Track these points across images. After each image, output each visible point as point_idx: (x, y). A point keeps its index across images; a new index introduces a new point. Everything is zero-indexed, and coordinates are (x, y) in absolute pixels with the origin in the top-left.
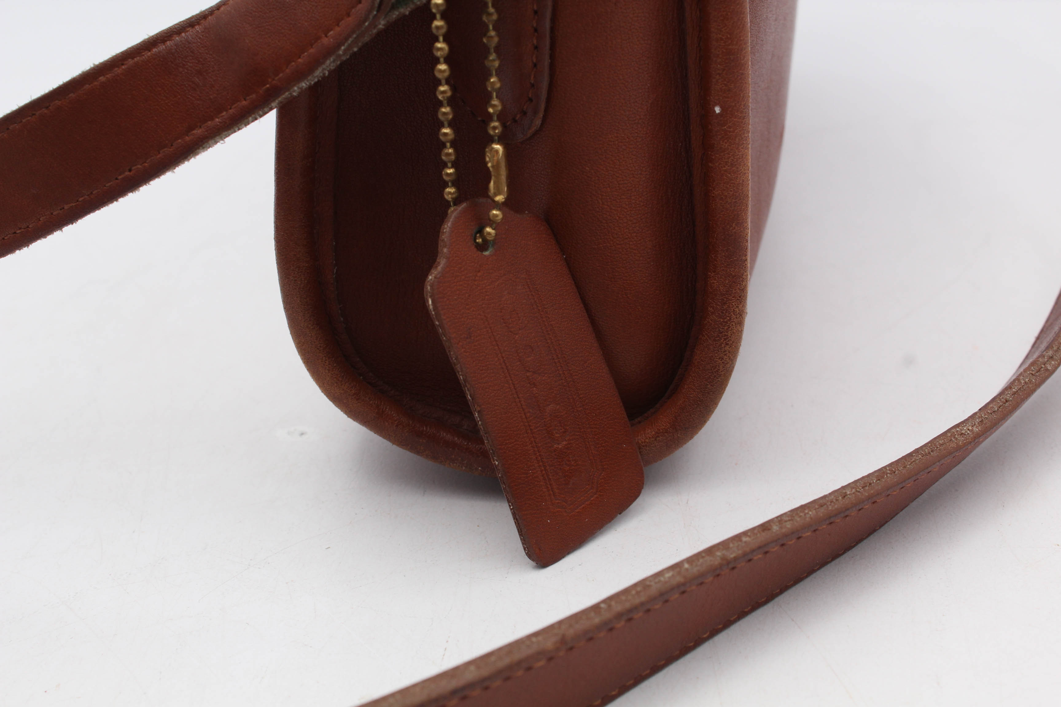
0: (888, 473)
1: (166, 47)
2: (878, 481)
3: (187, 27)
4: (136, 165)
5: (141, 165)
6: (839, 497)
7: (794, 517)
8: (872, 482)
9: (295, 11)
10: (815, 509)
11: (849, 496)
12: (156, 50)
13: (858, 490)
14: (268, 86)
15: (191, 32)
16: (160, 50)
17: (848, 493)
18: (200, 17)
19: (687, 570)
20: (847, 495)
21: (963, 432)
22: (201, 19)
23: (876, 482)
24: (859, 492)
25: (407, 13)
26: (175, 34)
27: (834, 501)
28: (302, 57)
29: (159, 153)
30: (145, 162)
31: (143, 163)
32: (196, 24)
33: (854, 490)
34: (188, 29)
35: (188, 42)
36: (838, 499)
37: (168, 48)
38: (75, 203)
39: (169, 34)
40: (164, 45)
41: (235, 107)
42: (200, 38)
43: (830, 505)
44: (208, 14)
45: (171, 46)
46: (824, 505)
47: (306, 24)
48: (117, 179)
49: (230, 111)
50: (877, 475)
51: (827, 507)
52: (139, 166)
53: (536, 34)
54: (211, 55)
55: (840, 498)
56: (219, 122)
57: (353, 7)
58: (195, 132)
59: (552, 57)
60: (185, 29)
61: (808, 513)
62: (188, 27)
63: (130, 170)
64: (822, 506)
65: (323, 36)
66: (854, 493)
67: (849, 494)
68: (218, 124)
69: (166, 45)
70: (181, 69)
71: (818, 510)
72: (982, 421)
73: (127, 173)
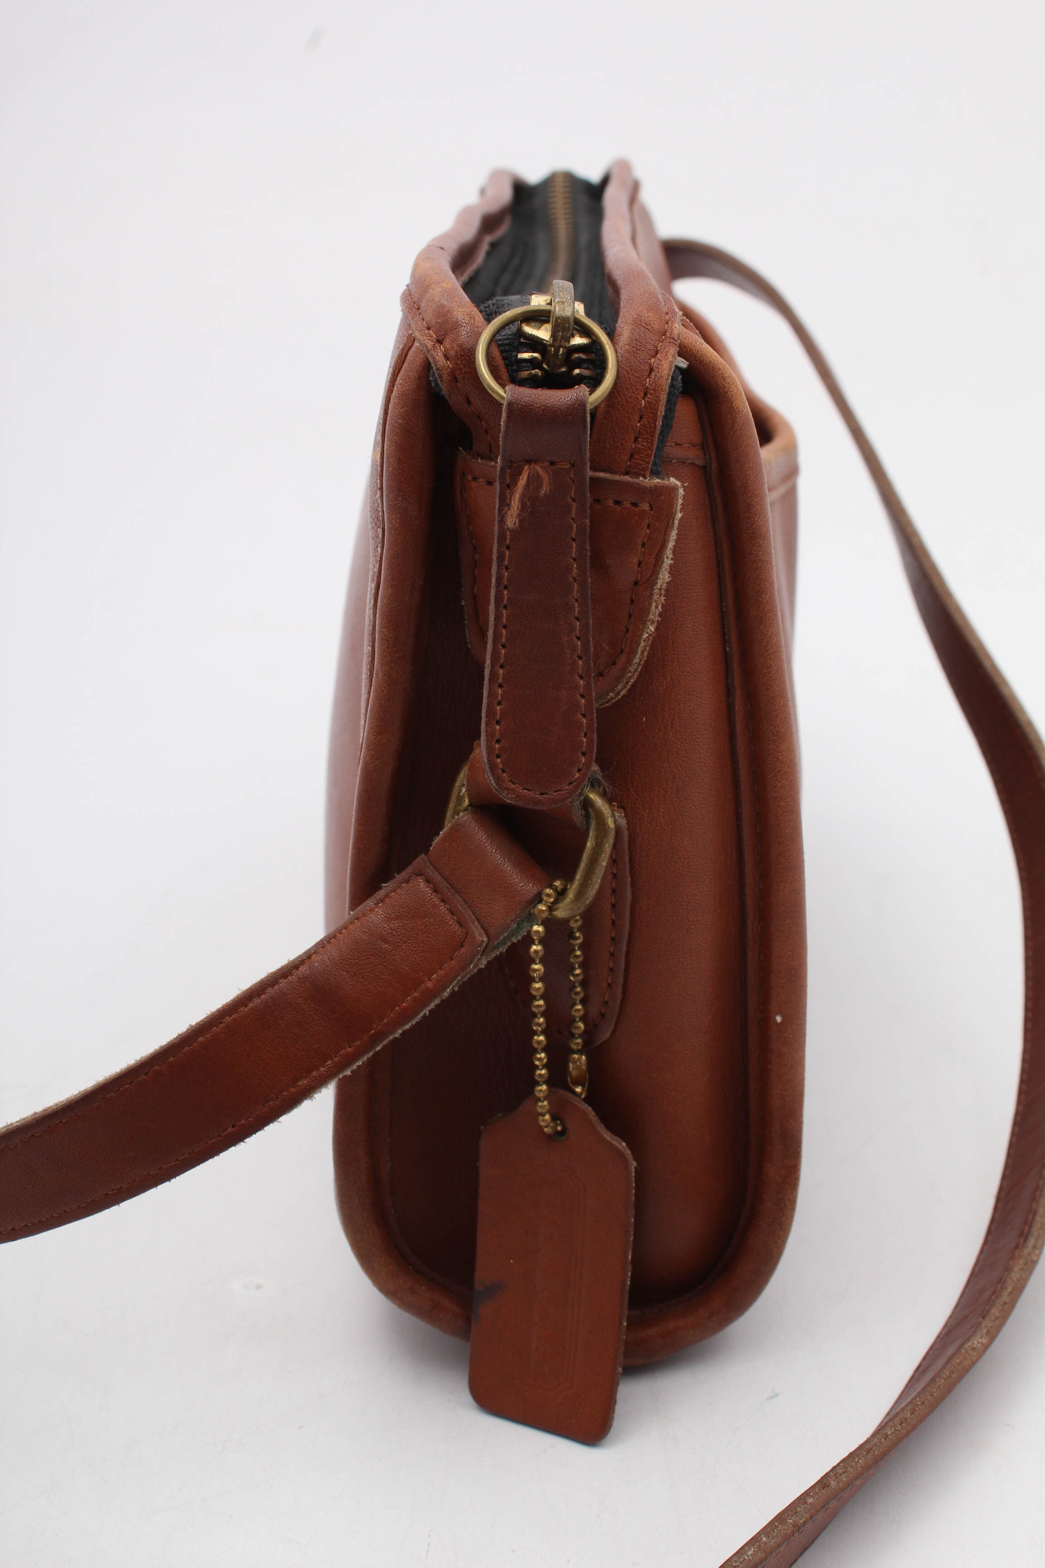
0: (919, 1405)
1: (262, 1001)
2: (912, 1416)
3: (279, 978)
4: (240, 1121)
5: (246, 1120)
6: (881, 1439)
7: (847, 1468)
8: (906, 1417)
9: (393, 957)
10: (863, 1457)
11: (890, 1437)
12: (252, 1004)
13: (897, 1428)
14: (373, 1032)
15: (283, 983)
16: (256, 1004)
17: (889, 1433)
18: (292, 967)
19: (765, 1543)
20: (888, 1436)
21: (974, 1346)
22: (292, 969)
23: (910, 1416)
24: (898, 1430)
25: (504, 950)
26: (269, 987)
27: (878, 1444)
28: (405, 1002)
29: (264, 1107)
30: (250, 1117)
31: (248, 1118)
32: (289, 974)
33: (893, 1430)
34: (281, 981)
35: (283, 993)
36: (881, 1441)
37: (264, 1001)
38: (174, 1162)
39: (263, 988)
40: (259, 998)
41: (340, 1056)
42: (295, 989)
43: (876, 1449)
44: (300, 963)
45: (267, 999)
46: (870, 1450)
47: (407, 968)
48: (219, 1136)
49: (335, 1059)
50: (910, 1409)
51: (874, 1451)
52: (243, 1122)
53: (612, 958)
54: (309, 1004)
55: (883, 1439)
56: (325, 1071)
57: (455, 951)
58: (300, 1083)
59: (626, 977)
60: (278, 981)
61: (858, 1462)
62: (281, 978)
63: (233, 1126)
64: (869, 1452)
65: (427, 979)
66: (893, 1433)
67: (890, 1435)
68: (325, 1073)
69: (262, 999)
70: (280, 1022)
71: (866, 1457)
72: (988, 1331)
73: (230, 1129)
